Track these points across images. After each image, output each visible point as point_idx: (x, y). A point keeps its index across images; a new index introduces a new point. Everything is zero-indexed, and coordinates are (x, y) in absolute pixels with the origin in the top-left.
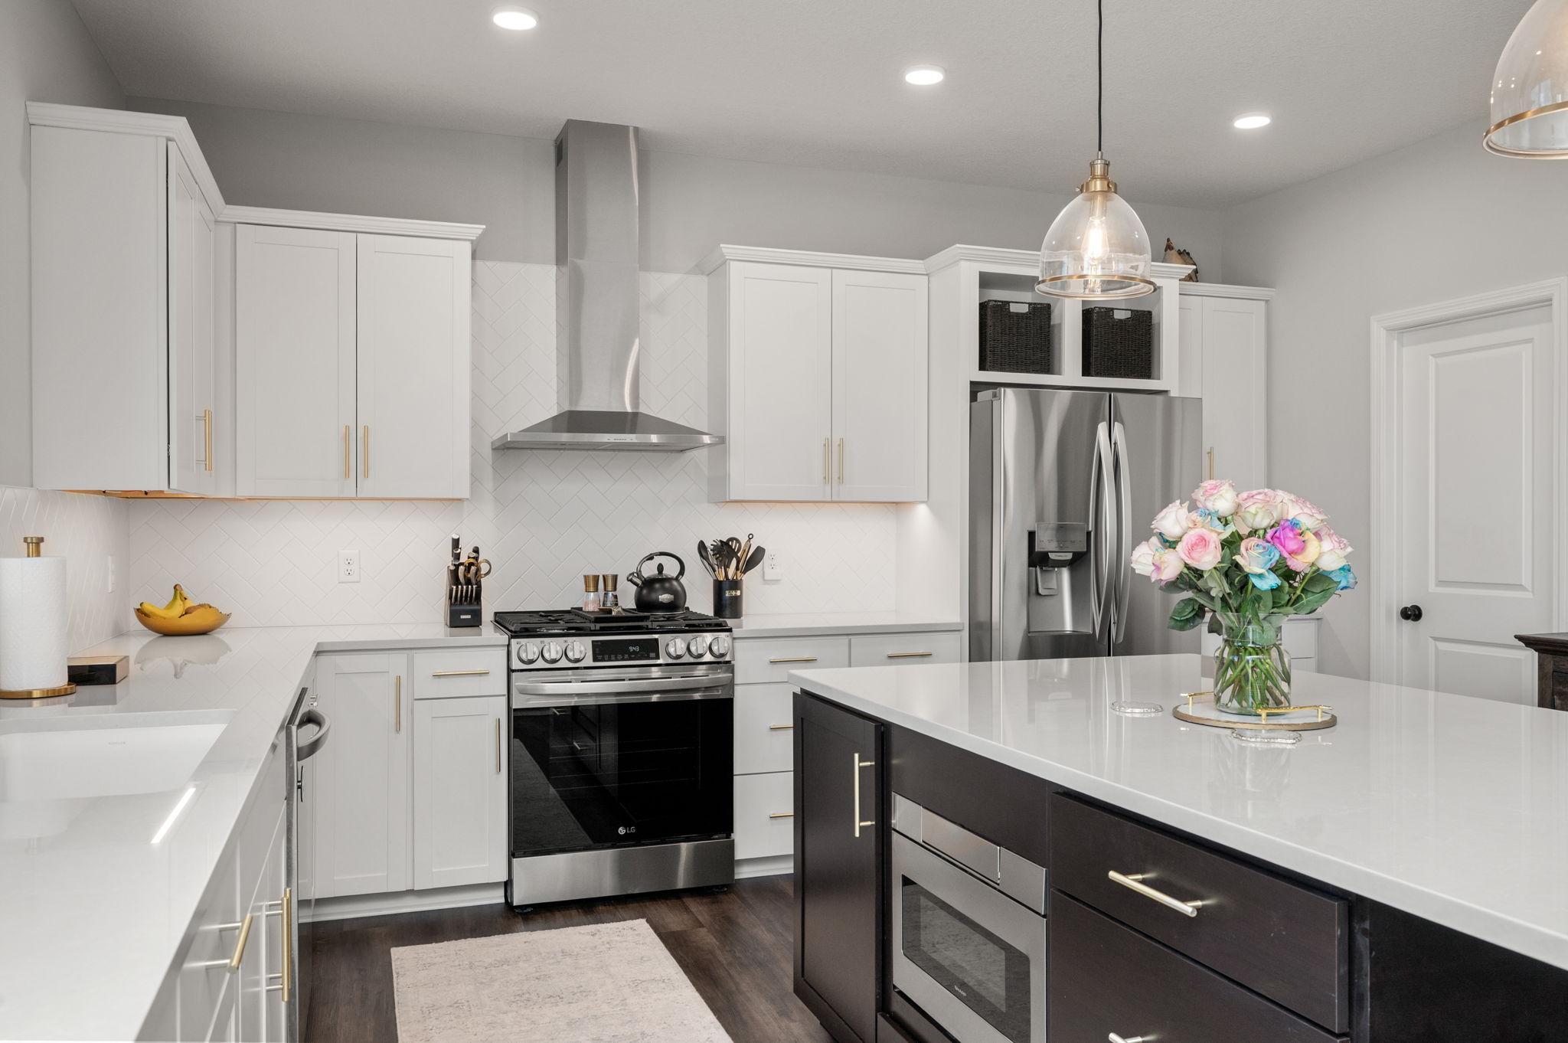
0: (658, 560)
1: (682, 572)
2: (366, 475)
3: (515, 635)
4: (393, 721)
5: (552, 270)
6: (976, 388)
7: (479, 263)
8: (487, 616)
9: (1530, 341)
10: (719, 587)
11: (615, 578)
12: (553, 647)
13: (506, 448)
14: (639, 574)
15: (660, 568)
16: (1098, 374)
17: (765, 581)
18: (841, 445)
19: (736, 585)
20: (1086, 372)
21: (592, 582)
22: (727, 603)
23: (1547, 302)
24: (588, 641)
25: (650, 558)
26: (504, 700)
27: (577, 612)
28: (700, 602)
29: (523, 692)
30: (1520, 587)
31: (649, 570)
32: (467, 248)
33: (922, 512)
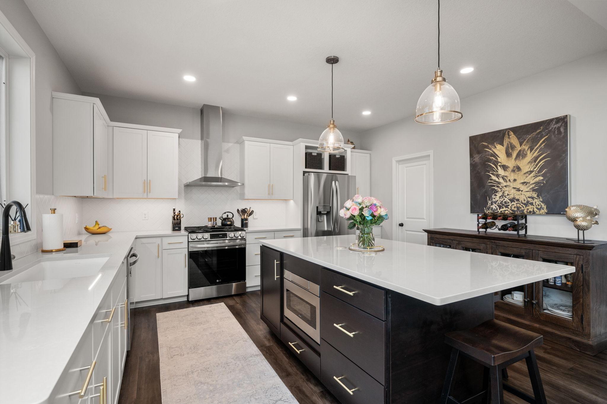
0: (227, 214)
1: (233, 217)
2: (150, 192)
3: (190, 233)
4: (157, 255)
5: (200, 141)
6: (304, 173)
7: (180, 139)
8: (183, 228)
9: (426, 164)
10: (242, 220)
11: (216, 218)
12: (200, 236)
13: (188, 186)
14: (222, 218)
15: (228, 216)
16: (333, 170)
17: (254, 219)
18: (272, 186)
19: (246, 220)
20: (330, 169)
21: (210, 219)
22: (244, 224)
23: (429, 156)
24: (209, 234)
25: (225, 213)
26: (187, 249)
27: (206, 227)
28: (238, 224)
29: (192, 247)
30: (424, 219)
31: (225, 216)
32: (177, 135)
33: (292, 202)
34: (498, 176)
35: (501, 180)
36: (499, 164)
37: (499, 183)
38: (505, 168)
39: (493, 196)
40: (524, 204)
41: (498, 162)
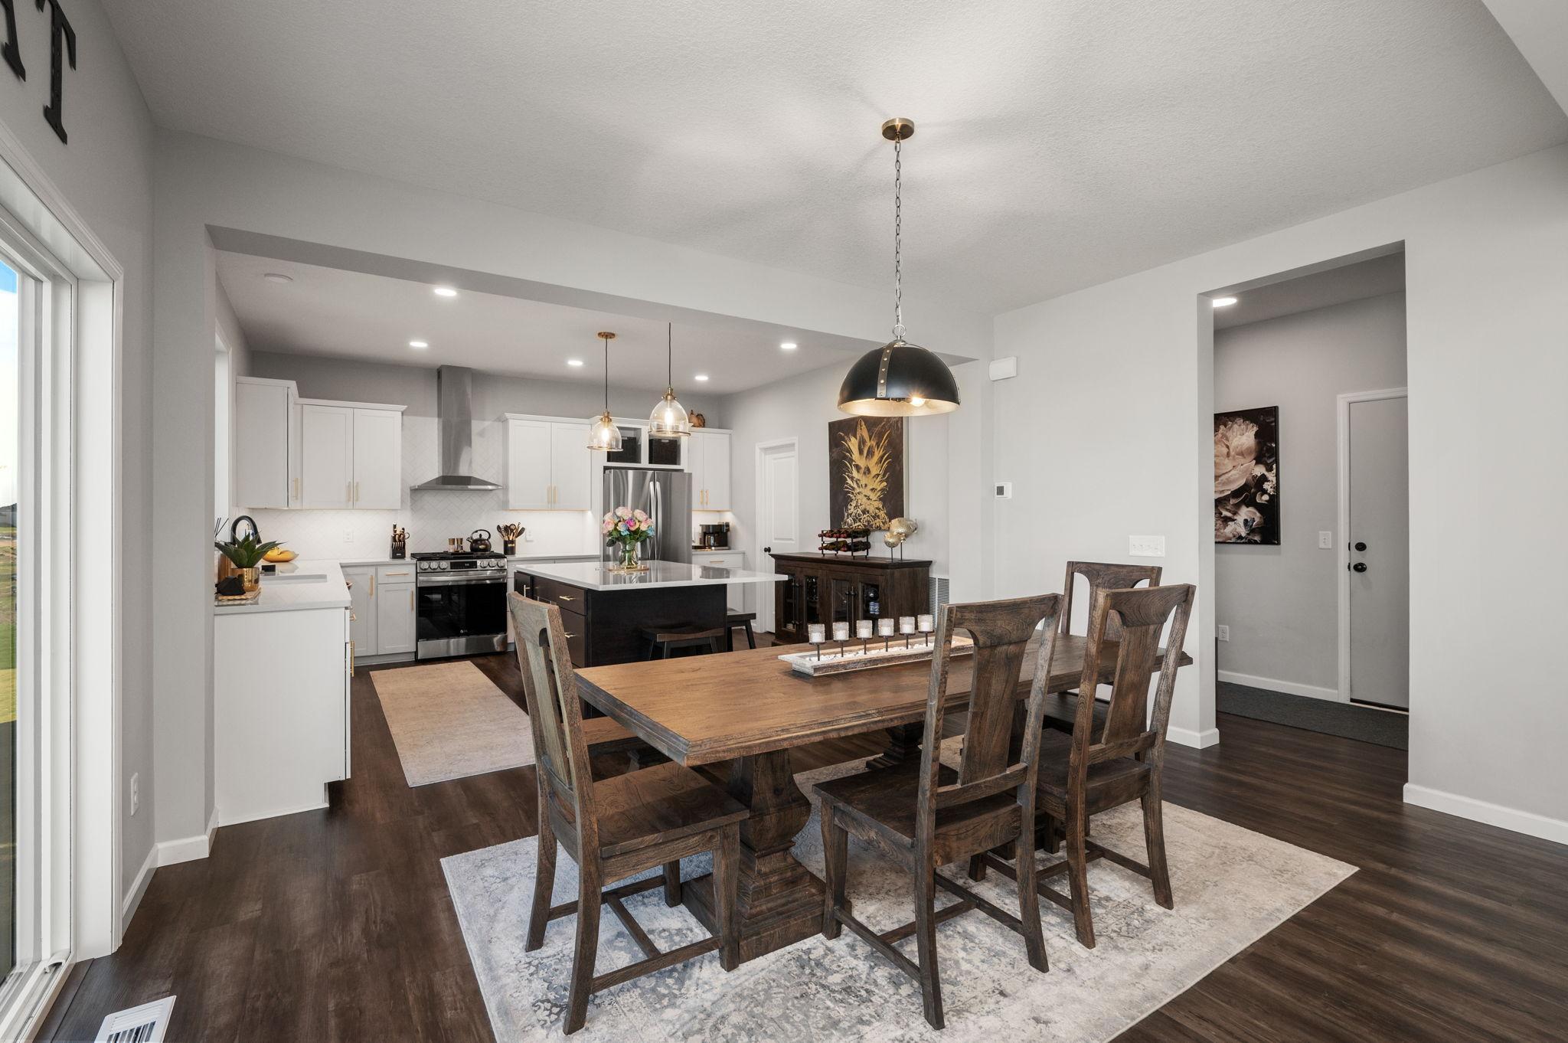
0: (479, 532)
1: (489, 537)
2: (357, 500)
3: (419, 560)
4: (369, 592)
5: (436, 420)
6: (606, 468)
7: (404, 417)
8: (408, 552)
9: (793, 456)
10: (506, 543)
11: (462, 539)
12: (434, 564)
13: (417, 491)
14: (472, 538)
15: (481, 535)
16: (656, 463)
17: (527, 541)
18: (555, 489)
19: (513, 542)
20: (650, 462)
21: (452, 541)
22: (509, 550)
23: (793, 445)
24: (449, 561)
25: (476, 532)
26: (415, 584)
27: (446, 552)
28: (497, 547)
29: (423, 581)
30: (791, 539)
31: (476, 536)
32: (400, 413)
33: (589, 513)
34: (852, 478)
35: (855, 486)
36: (854, 463)
37: (854, 489)
38: (858, 467)
39: (849, 507)
40: (873, 517)
41: (853, 461)
